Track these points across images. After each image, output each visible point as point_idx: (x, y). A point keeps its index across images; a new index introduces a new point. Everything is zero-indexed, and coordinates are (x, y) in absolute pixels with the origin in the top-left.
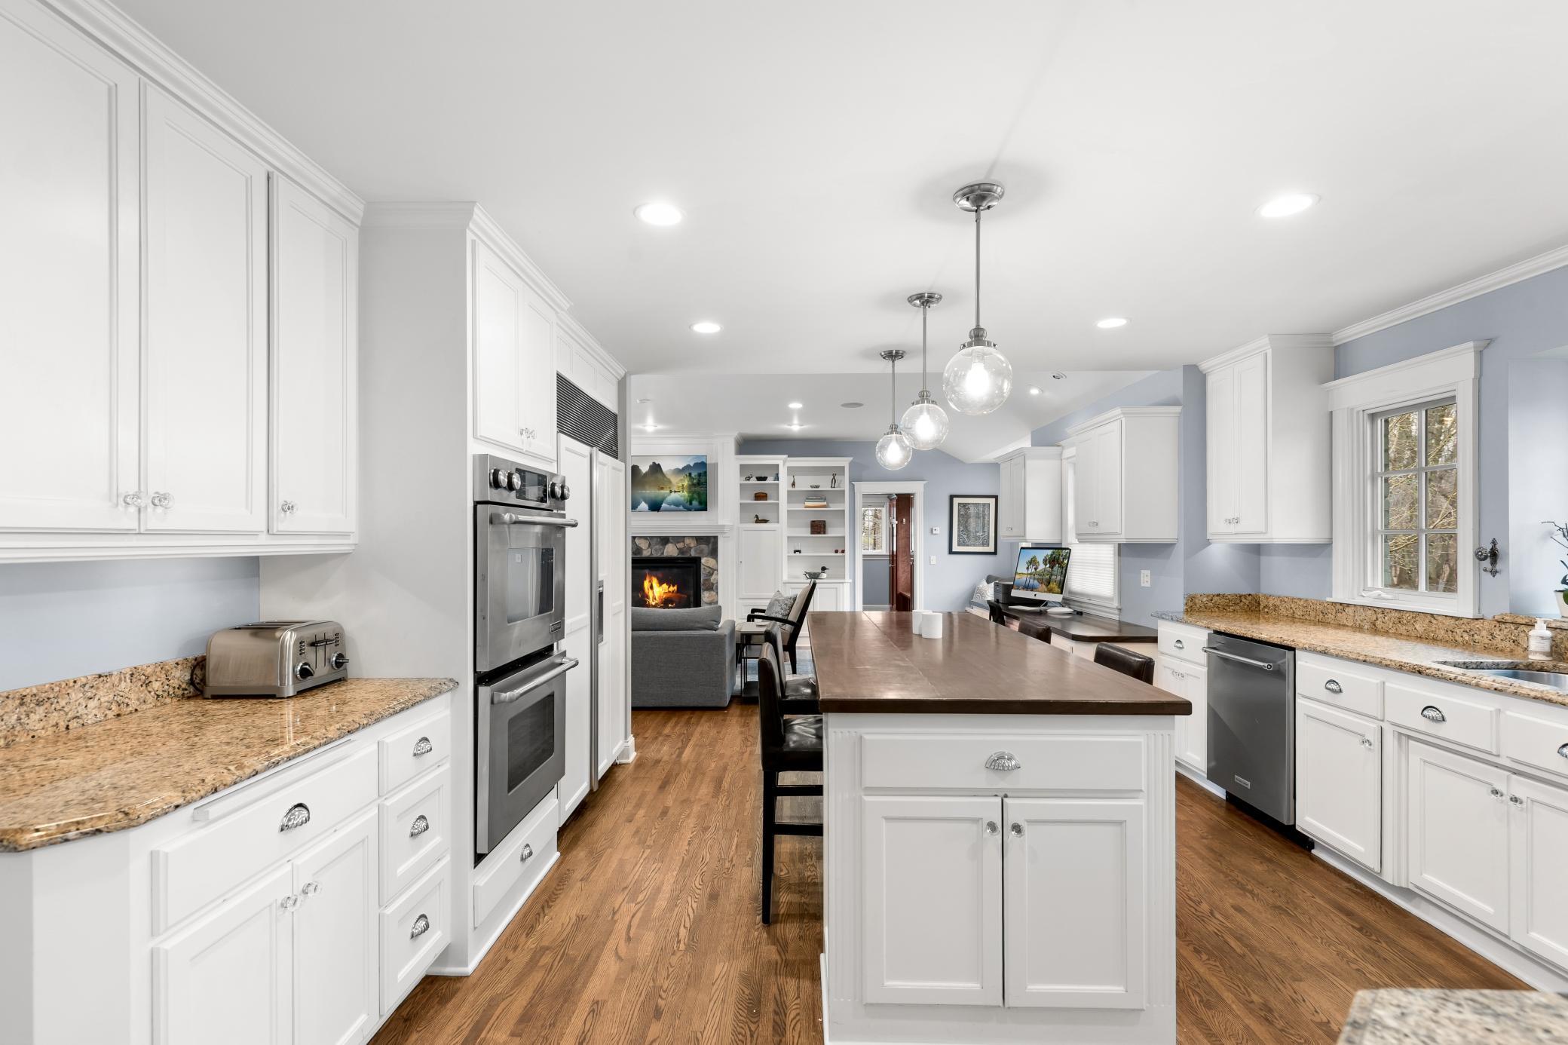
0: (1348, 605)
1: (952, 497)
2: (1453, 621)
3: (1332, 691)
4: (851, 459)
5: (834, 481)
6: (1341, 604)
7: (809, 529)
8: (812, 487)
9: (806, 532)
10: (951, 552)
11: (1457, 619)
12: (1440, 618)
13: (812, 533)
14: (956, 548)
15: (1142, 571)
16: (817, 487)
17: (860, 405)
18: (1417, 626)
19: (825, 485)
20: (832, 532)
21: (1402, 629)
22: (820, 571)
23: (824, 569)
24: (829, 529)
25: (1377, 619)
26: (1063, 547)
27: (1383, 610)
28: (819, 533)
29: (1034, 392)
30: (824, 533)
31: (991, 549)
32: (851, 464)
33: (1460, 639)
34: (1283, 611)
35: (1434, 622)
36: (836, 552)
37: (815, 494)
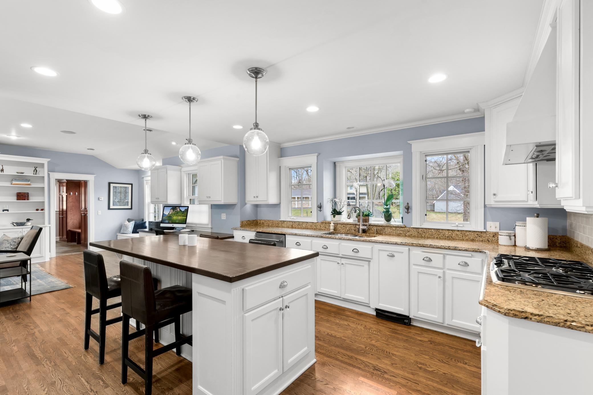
0: (285, 221)
1: (109, 184)
2: (312, 224)
3: (298, 245)
4: (49, 160)
5: (36, 171)
6: (283, 221)
7: (16, 198)
8: (18, 173)
9: (14, 199)
10: (109, 208)
11: (313, 223)
12: (309, 223)
13: (18, 199)
14: (112, 207)
15: (222, 214)
16: (22, 173)
17: (74, 133)
18: (303, 226)
19: (29, 172)
20: (33, 199)
21: (299, 227)
22: (26, 221)
23: (28, 220)
24: (30, 197)
25: (293, 224)
26: (182, 206)
27: (295, 222)
28: (25, 200)
29: (174, 143)
30: (28, 199)
31: (129, 207)
32: (48, 162)
33: (313, 228)
34: (265, 224)
35: (307, 224)
36: (37, 210)
37: (20, 177)
